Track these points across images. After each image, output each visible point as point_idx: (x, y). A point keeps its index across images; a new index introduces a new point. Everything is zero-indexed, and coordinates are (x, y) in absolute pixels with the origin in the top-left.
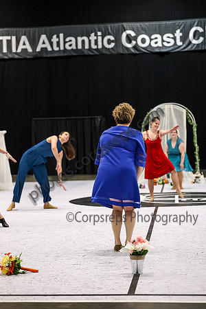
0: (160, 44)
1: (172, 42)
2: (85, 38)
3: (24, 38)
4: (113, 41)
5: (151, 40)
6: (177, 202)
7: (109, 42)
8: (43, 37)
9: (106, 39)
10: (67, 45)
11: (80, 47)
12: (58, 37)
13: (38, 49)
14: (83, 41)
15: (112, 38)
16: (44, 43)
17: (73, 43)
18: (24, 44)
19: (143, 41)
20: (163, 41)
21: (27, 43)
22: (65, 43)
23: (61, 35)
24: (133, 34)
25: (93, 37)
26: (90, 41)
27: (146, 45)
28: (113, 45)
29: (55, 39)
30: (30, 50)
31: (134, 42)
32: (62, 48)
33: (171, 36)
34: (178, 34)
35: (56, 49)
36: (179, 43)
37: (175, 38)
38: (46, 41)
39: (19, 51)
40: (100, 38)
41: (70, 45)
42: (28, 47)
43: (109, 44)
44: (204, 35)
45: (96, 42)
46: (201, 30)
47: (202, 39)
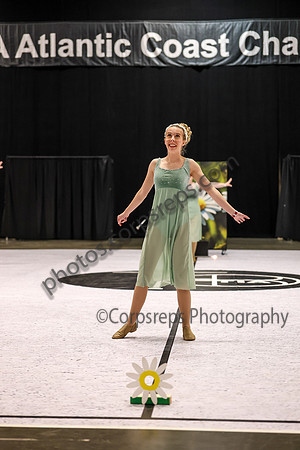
0: (196, 54)
1: (214, 51)
2: (88, 42)
4: (128, 48)
5: (184, 47)
6: (215, 284)
7: (123, 48)
8: (26, 38)
9: (118, 44)
10: (61, 50)
11: (79, 54)
12: (48, 38)
13: (19, 56)
14: (85, 46)
15: (127, 43)
16: (27, 46)
17: (69, 48)
19: (173, 49)
20: (201, 49)
21: (1, 44)
22: (58, 47)
23: (53, 36)
24: (158, 38)
25: (99, 40)
26: (94, 46)
27: (176, 54)
28: (127, 53)
29: (43, 41)
30: (6, 56)
32: (53, 55)
33: (213, 42)
34: (223, 40)
36: (225, 54)
37: (218, 47)
38: (30, 43)
40: (109, 42)
42: (3, 51)
43: (122, 51)
44: (260, 43)
45: (104, 47)
46: (257, 36)
47: (257, 49)
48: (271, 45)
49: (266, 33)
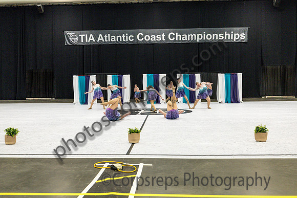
0: (155, 40)
1: (160, 39)
2: (120, 37)
3: (91, 35)
4: (133, 38)
5: (151, 37)
6: (158, 113)
7: (131, 38)
8: (100, 35)
9: (130, 37)
10: (112, 39)
11: (117, 40)
12: (107, 35)
13: (98, 41)
14: (119, 38)
15: (133, 37)
16: (101, 38)
17: (114, 39)
18: (91, 38)
19: (147, 38)
20: (156, 38)
21: (93, 37)
22: (111, 38)
23: (109, 35)
24: (143, 35)
25: (124, 36)
26: (122, 38)
27: (148, 40)
28: (133, 39)
29: (106, 36)
30: (94, 41)
31: (143, 39)
32: (109, 41)
33: (160, 36)
34: (163, 35)
35: (106, 41)
36: (164, 40)
37: (162, 37)
38: (102, 37)
39: (89, 41)
40: (127, 36)
41: (113, 40)
42: (93, 39)
43: (131, 39)
44: (175, 36)
45: (125, 38)
46: (174, 34)
47: (174, 38)
48: (179, 37)
49: (177, 33)
